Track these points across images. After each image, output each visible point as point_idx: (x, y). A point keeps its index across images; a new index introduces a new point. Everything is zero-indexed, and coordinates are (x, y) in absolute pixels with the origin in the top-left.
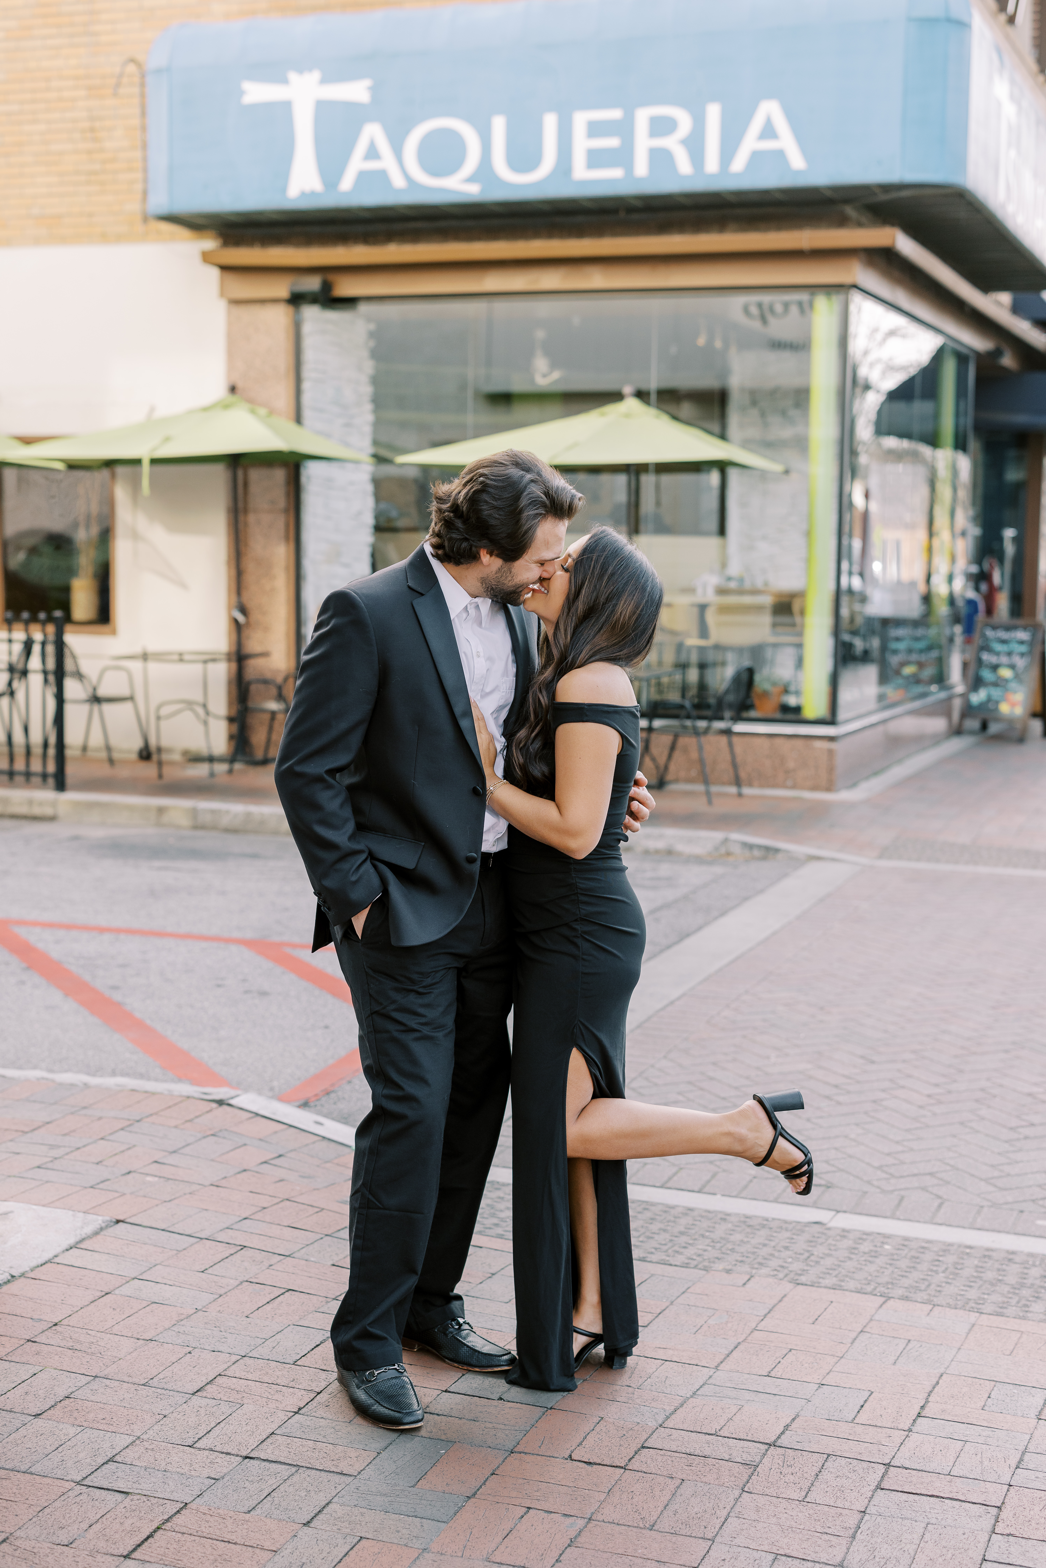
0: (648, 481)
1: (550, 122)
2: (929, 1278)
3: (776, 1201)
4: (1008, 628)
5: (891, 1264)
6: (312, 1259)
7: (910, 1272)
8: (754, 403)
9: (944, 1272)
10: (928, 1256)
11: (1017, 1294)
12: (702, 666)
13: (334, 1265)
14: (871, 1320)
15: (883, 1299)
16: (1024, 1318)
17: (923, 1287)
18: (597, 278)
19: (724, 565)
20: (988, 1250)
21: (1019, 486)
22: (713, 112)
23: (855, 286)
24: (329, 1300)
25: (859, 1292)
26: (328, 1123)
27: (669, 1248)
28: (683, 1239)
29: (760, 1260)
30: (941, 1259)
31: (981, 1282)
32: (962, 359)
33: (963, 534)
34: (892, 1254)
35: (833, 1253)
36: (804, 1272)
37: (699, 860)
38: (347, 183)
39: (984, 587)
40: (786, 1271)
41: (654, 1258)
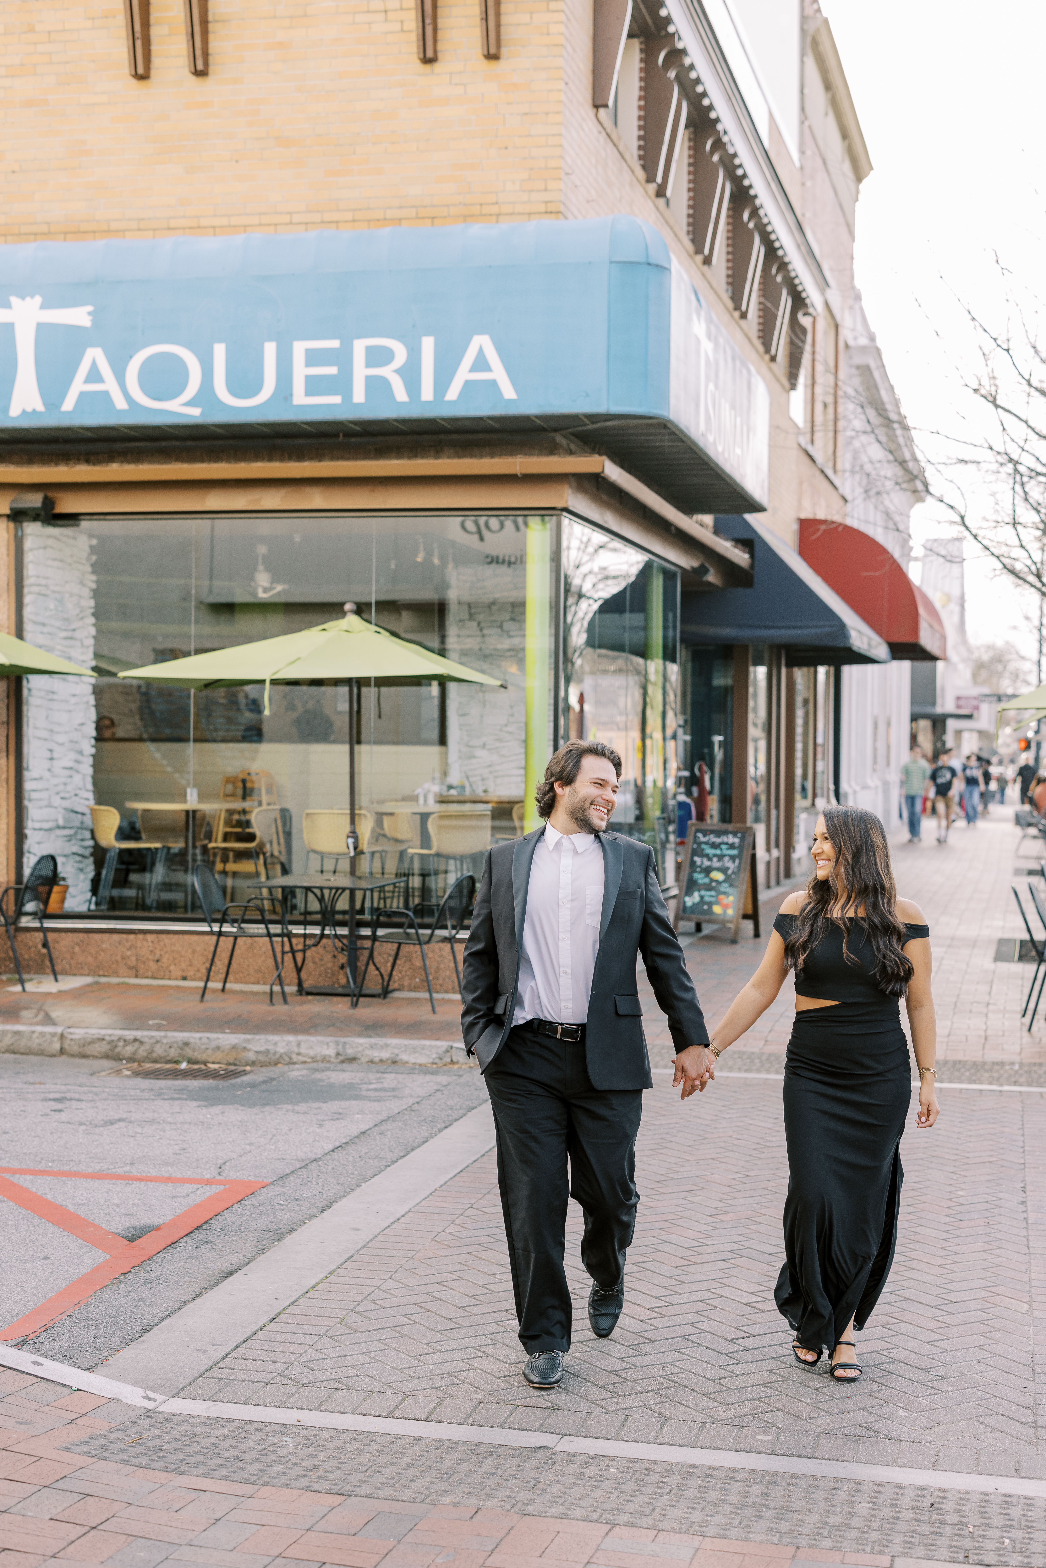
0: (369, 694)
1: (270, 350)
2: (653, 1501)
3: (501, 1426)
4: (718, 833)
5: (616, 1489)
6: (29, 1514)
7: (635, 1496)
8: (471, 617)
9: (668, 1494)
10: (653, 1478)
11: (739, 1514)
12: (424, 875)
13: (52, 1519)
14: (598, 1549)
15: (609, 1527)
16: (747, 1540)
17: (648, 1511)
18: (317, 499)
19: (445, 774)
20: (710, 1468)
21: (726, 691)
22: (428, 344)
23: (566, 510)
24: (46, 1558)
25: (585, 1520)
26: (46, 1362)
27: (396, 1483)
28: (411, 1471)
29: (487, 1490)
30: (665, 1480)
31: (704, 1503)
32: (669, 576)
33: (674, 737)
34: (617, 1478)
35: (560, 1479)
36: (531, 1501)
37: (423, 1069)
38: (68, 404)
39: (695, 790)
40: (513, 1501)
41: (381, 1493)
